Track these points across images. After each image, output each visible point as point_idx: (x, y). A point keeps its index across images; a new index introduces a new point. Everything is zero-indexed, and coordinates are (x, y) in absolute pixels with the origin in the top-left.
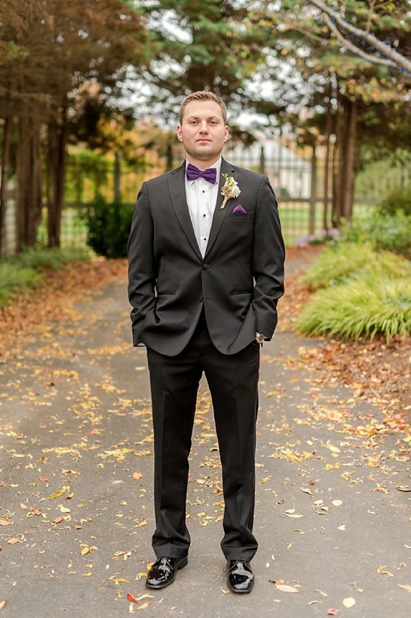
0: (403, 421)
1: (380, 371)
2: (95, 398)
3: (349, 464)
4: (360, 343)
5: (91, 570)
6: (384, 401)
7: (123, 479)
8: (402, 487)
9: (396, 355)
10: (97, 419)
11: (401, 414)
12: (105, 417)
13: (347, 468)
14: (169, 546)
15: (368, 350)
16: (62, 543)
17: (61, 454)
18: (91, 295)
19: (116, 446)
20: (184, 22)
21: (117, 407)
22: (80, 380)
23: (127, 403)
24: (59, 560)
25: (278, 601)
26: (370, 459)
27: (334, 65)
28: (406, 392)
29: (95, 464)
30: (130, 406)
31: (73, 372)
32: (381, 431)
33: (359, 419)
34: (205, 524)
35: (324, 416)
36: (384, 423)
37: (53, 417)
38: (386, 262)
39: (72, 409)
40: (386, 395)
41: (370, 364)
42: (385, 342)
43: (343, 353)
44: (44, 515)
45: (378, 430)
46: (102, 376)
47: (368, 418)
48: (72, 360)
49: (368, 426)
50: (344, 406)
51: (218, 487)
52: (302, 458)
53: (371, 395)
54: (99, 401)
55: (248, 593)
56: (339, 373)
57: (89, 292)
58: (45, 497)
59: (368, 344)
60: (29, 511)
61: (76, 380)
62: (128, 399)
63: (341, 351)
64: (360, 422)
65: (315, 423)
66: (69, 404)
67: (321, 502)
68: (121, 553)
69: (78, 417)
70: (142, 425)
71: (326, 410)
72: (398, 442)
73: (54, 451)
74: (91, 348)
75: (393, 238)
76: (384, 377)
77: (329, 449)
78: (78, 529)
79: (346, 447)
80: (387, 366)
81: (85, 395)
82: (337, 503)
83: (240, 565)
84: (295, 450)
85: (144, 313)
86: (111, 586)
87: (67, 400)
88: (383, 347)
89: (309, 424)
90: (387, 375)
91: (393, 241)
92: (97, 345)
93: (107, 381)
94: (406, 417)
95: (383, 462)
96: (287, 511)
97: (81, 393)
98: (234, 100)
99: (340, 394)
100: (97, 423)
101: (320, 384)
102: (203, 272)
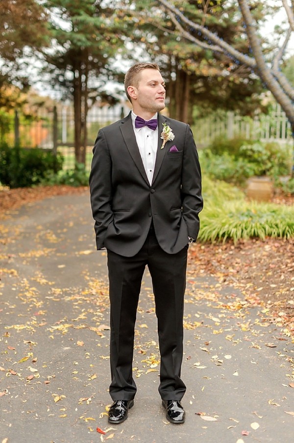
0: (258, 298)
1: (234, 264)
2: (34, 289)
3: (229, 330)
4: (215, 245)
5: (65, 412)
6: (242, 285)
7: (70, 346)
8: (270, 344)
9: (243, 253)
10: (39, 304)
11: (256, 294)
12: (45, 302)
13: (228, 333)
14: (123, 392)
15: (222, 250)
16: (38, 395)
17: (19, 330)
18: (10, 214)
19: (59, 323)
20: (65, 16)
21: (52, 295)
22: (19, 276)
23: (58, 291)
24: (39, 406)
25: (205, 427)
26: (242, 325)
27: (176, 49)
28: (256, 278)
29: (47, 336)
30: (61, 293)
31: (13, 270)
32: (244, 306)
33: (227, 298)
34: (139, 376)
35: (202, 297)
36: (246, 300)
37: (6, 303)
38: (222, 188)
39: (18, 297)
40: (242, 281)
41: (226, 259)
42: (233, 244)
43: (204, 252)
44: (19, 375)
45: (243, 305)
46: (34, 273)
47: (233, 297)
48: (9, 262)
49: (234, 302)
50: (214, 289)
51: (141, 349)
52: (195, 327)
53: (231, 281)
54: (37, 291)
55: (183, 423)
56: (204, 267)
57: (8, 212)
58: (16, 361)
59: (222, 245)
60: (7, 372)
61: (16, 276)
62: (58, 288)
63: (203, 251)
64: (228, 300)
65: (197, 302)
66: (15, 293)
67: (217, 356)
68: (84, 399)
69: (25, 303)
70: (74, 307)
71: (202, 293)
72: (259, 313)
73: (14, 328)
74: (21, 252)
75: (223, 171)
76: (237, 268)
77: (212, 320)
78: (47, 383)
79: (223, 318)
80: (238, 260)
81: (26, 286)
82: (228, 357)
83: (175, 403)
84: (188, 321)
85: (106, 225)
86: (83, 423)
87: (13, 290)
88: (233, 247)
89: (193, 302)
90: (240, 267)
91: (223, 173)
92: (26, 250)
93: (40, 276)
94: (260, 296)
95: (252, 328)
96: (195, 364)
97: (22, 285)
98: (102, 73)
99: (209, 281)
100: (40, 307)
101: (193, 274)
102: (151, 195)
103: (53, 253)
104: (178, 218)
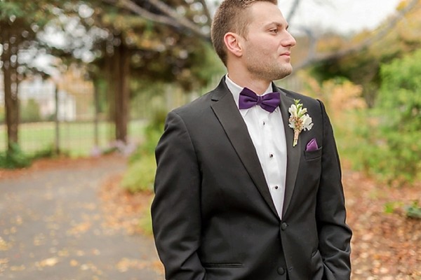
102: (282, 233)
103: (6, 266)
104: (320, 268)
